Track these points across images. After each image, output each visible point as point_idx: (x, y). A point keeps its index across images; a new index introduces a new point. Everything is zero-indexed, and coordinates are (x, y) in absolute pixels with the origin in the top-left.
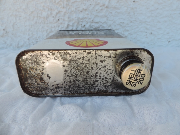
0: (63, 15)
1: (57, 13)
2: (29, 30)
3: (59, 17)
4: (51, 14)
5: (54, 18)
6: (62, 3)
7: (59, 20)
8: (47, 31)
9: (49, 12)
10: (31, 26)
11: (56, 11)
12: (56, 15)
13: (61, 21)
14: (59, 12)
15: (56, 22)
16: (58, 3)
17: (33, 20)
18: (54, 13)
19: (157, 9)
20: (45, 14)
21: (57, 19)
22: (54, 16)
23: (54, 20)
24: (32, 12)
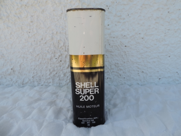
0: (65, 57)
1: (59, 56)
2: (34, 69)
3: (61, 59)
4: (54, 56)
5: (56, 59)
6: (64, 48)
7: (61, 61)
8: (50, 70)
9: (53, 55)
10: (36, 66)
11: (59, 54)
12: (59, 58)
13: (63, 62)
14: (61, 55)
15: (59, 63)
16: (61, 48)
17: (38, 61)
18: (57, 56)
19: (146, 52)
20: (49, 56)
21: (60, 60)
22: (57, 58)
23: (56, 61)
24: (38, 55)
